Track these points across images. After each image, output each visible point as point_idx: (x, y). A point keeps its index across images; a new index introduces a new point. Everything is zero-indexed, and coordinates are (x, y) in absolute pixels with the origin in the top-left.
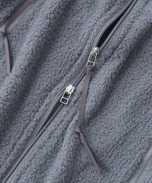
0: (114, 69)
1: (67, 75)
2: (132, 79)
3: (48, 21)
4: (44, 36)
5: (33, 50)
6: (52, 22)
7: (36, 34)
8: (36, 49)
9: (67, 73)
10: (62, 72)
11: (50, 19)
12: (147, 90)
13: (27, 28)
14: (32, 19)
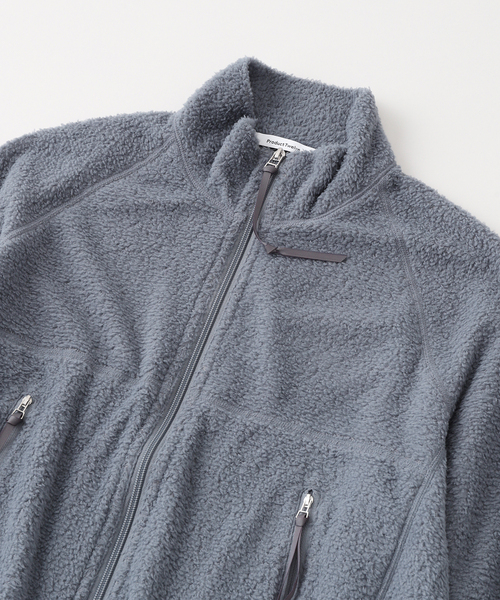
0: (169, 516)
1: (94, 553)
2: (210, 530)
3: (42, 469)
4: (41, 496)
5: (28, 525)
6: (49, 469)
7: (27, 496)
8: (33, 521)
9: (93, 550)
10: (84, 549)
11: (45, 465)
12: (238, 540)
13: (6, 492)
14: (11, 474)
